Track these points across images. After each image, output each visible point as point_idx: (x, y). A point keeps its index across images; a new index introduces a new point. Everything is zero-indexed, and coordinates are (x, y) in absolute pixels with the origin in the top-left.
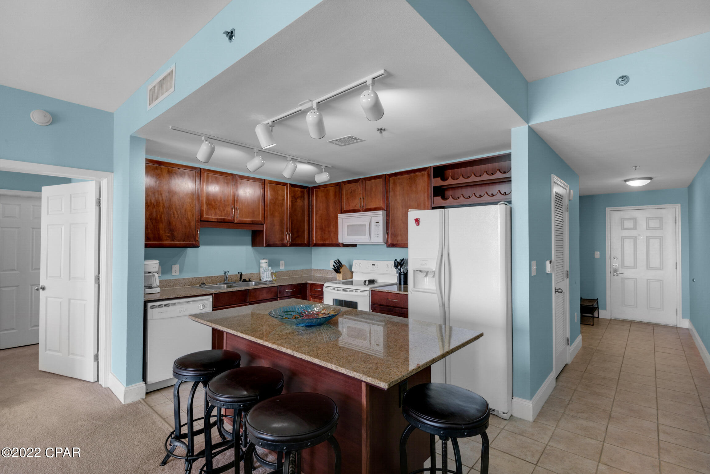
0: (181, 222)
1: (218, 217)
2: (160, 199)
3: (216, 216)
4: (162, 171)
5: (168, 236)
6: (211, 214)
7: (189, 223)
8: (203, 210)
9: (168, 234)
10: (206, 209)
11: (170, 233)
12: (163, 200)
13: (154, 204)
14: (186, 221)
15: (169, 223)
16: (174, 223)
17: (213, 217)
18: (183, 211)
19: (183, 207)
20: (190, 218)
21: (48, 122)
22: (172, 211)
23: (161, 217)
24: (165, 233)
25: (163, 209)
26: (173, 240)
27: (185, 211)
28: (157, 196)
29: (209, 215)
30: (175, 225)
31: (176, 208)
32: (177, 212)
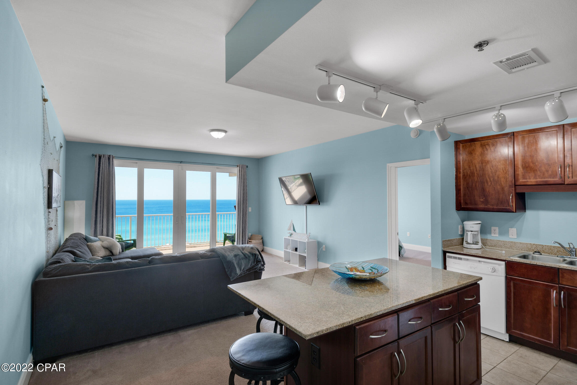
0: (494, 188)
1: (539, 180)
2: (475, 170)
3: (536, 179)
4: (475, 146)
5: (482, 202)
6: (529, 177)
7: (503, 189)
8: (518, 174)
9: (482, 200)
10: (522, 173)
11: (484, 198)
12: (477, 170)
13: (469, 175)
14: (499, 187)
15: (483, 190)
16: (487, 190)
17: (531, 180)
18: (496, 178)
19: (495, 174)
20: (503, 184)
21: (417, 135)
22: (485, 179)
23: (476, 186)
24: (480, 199)
25: (477, 178)
26: (487, 205)
27: (498, 177)
28: (472, 168)
29: (526, 179)
30: (489, 191)
31: (489, 176)
32: (490, 179)
